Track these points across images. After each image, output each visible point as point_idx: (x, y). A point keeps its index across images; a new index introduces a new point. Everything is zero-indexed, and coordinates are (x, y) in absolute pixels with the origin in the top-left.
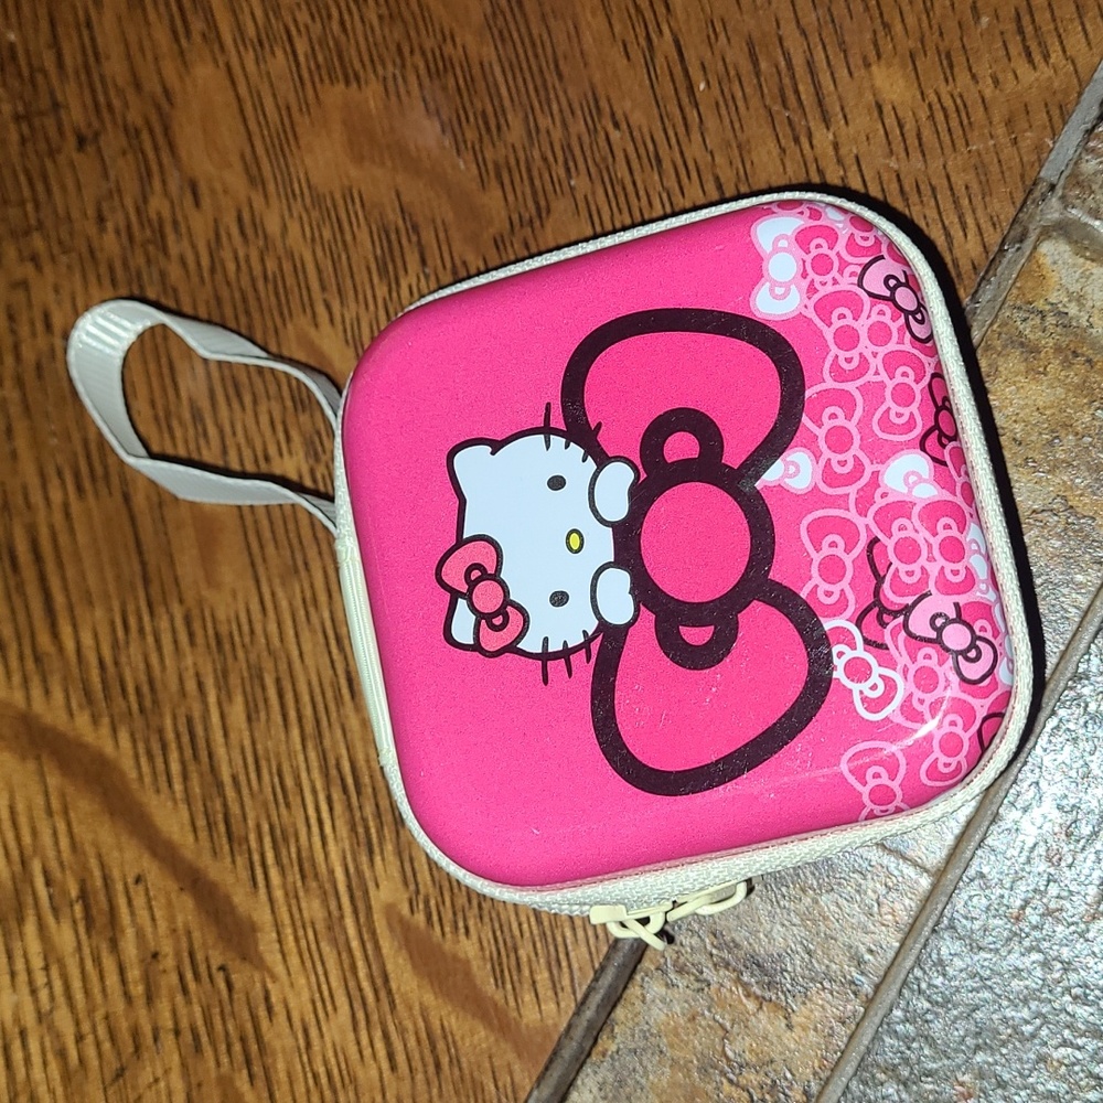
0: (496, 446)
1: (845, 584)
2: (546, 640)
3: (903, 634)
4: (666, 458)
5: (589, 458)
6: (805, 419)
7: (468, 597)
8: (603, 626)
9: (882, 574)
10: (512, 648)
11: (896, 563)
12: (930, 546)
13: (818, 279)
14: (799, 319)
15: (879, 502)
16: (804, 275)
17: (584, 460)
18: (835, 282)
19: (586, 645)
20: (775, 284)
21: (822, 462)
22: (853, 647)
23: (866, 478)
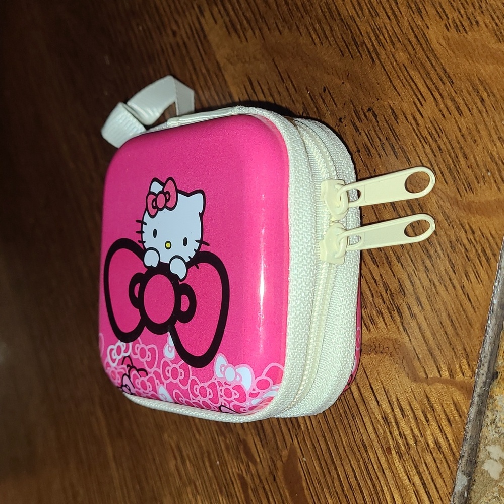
0: (201, 215)
1: (139, 356)
2: (146, 224)
3: (124, 373)
4: (183, 295)
6: (183, 362)
7: (163, 191)
8: (146, 250)
11: (140, 380)
13: (223, 389)
14: (212, 374)
16: (226, 383)
17: (189, 257)
18: (221, 396)
19: (142, 241)
20: (226, 368)
21: (170, 363)
22: (124, 352)
23: (163, 379)
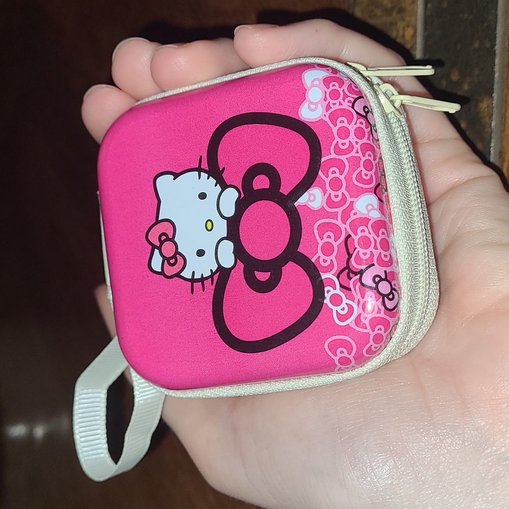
0: (176, 176)
1: (333, 257)
2: (194, 272)
3: (359, 284)
4: (254, 187)
5: (218, 185)
6: (320, 173)
7: (160, 248)
8: (220, 268)
9: (351, 253)
10: (178, 275)
11: (358, 249)
12: (375, 241)
13: (332, 102)
14: (321, 121)
15: (353, 217)
16: (325, 99)
17: (216, 186)
18: (340, 104)
19: (211, 277)
20: (311, 103)
21: (327, 195)
22: (335, 288)
23: (347, 204)
